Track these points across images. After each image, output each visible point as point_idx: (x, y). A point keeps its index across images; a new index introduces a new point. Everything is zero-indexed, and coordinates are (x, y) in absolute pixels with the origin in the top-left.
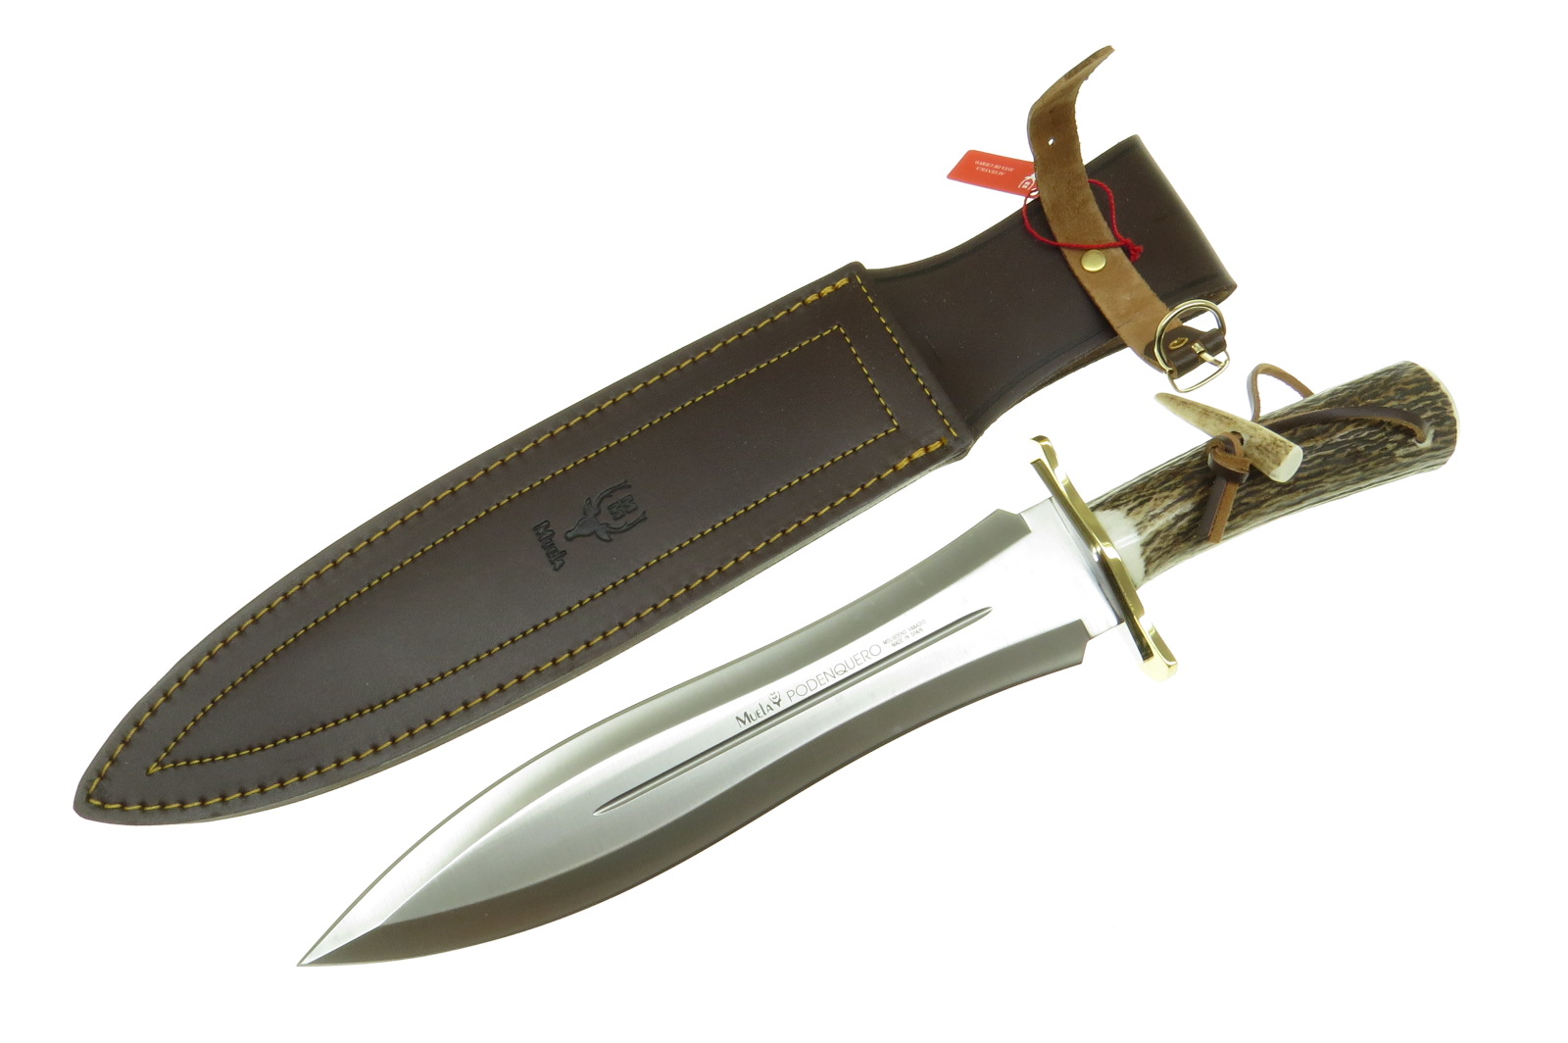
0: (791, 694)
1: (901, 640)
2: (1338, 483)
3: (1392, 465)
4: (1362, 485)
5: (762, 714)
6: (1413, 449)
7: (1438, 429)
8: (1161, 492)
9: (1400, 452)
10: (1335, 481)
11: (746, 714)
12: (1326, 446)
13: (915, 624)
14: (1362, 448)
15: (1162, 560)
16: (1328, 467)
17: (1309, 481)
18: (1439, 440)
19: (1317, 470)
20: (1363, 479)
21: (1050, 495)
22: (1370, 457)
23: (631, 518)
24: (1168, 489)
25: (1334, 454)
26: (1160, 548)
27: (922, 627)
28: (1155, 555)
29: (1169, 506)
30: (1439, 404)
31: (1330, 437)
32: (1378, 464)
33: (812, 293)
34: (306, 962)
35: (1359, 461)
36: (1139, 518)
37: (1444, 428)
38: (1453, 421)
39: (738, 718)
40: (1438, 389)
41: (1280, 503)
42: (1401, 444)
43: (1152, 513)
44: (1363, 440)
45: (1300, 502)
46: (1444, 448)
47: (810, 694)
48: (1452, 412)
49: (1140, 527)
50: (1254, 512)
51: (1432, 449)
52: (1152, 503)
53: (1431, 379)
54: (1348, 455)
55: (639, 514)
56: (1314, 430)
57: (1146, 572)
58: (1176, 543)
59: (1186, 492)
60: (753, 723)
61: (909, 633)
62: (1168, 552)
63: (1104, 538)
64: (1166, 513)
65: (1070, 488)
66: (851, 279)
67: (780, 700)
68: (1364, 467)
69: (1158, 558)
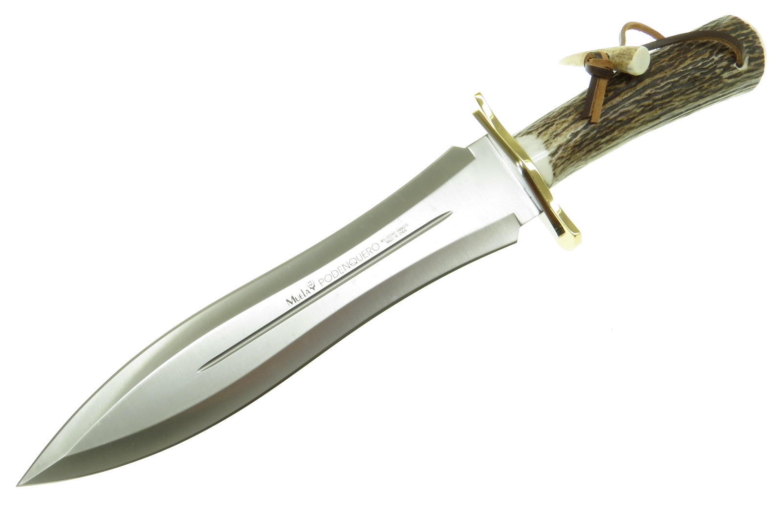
0: (321, 281)
1: (393, 239)
2: (683, 101)
3: (720, 85)
4: (701, 102)
5: (303, 296)
6: (735, 72)
7: (751, 56)
8: (560, 119)
9: (726, 75)
10: (681, 100)
11: (292, 298)
12: (673, 75)
13: (401, 227)
14: (698, 74)
15: (565, 165)
16: (676, 90)
17: (664, 101)
18: (752, 64)
19: (668, 93)
20: (701, 97)
21: (486, 133)
22: (704, 80)
24: (565, 116)
25: (678, 81)
26: (563, 157)
27: (406, 228)
28: (559, 162)
29: (566, 128)
30: (751, 38)
31: (675, 68)
32: (710, 85)
34: (21, 483)
35: (697, 84)
36: (546, 138)
37: (756, 55)
38: (761, 50)
39: (287, 301)
40: (749, 28)
41: (644, 119)
42: (726, 69)
43: (555, 134)
44: (698, 69)
45: (658, 118)
46: (756, 70)
47: (334, 280)
48: (760, 43)
49: (547, 144)
50: (627, 126)
51: (749, 71)
52: (554, 127)
53: (743, 22)
54: (689, 80)
56: (664, 66)
57: (554, 174)
58: (573, 152)
59: (577, 117)
60: (298, 303)
61: (397, 233)
62: (569, 159)
63: (525, 157)
64: (564, 133)
65: (495, 120)
67: (314, 286)
68: (700, 88)
69: (562, 164)
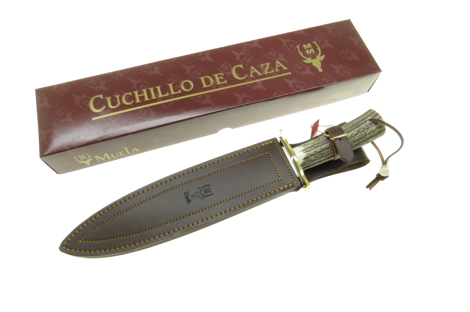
23: (209, 194)
33: (263, 144)
55: (211, 193)
66: (273, 142)
